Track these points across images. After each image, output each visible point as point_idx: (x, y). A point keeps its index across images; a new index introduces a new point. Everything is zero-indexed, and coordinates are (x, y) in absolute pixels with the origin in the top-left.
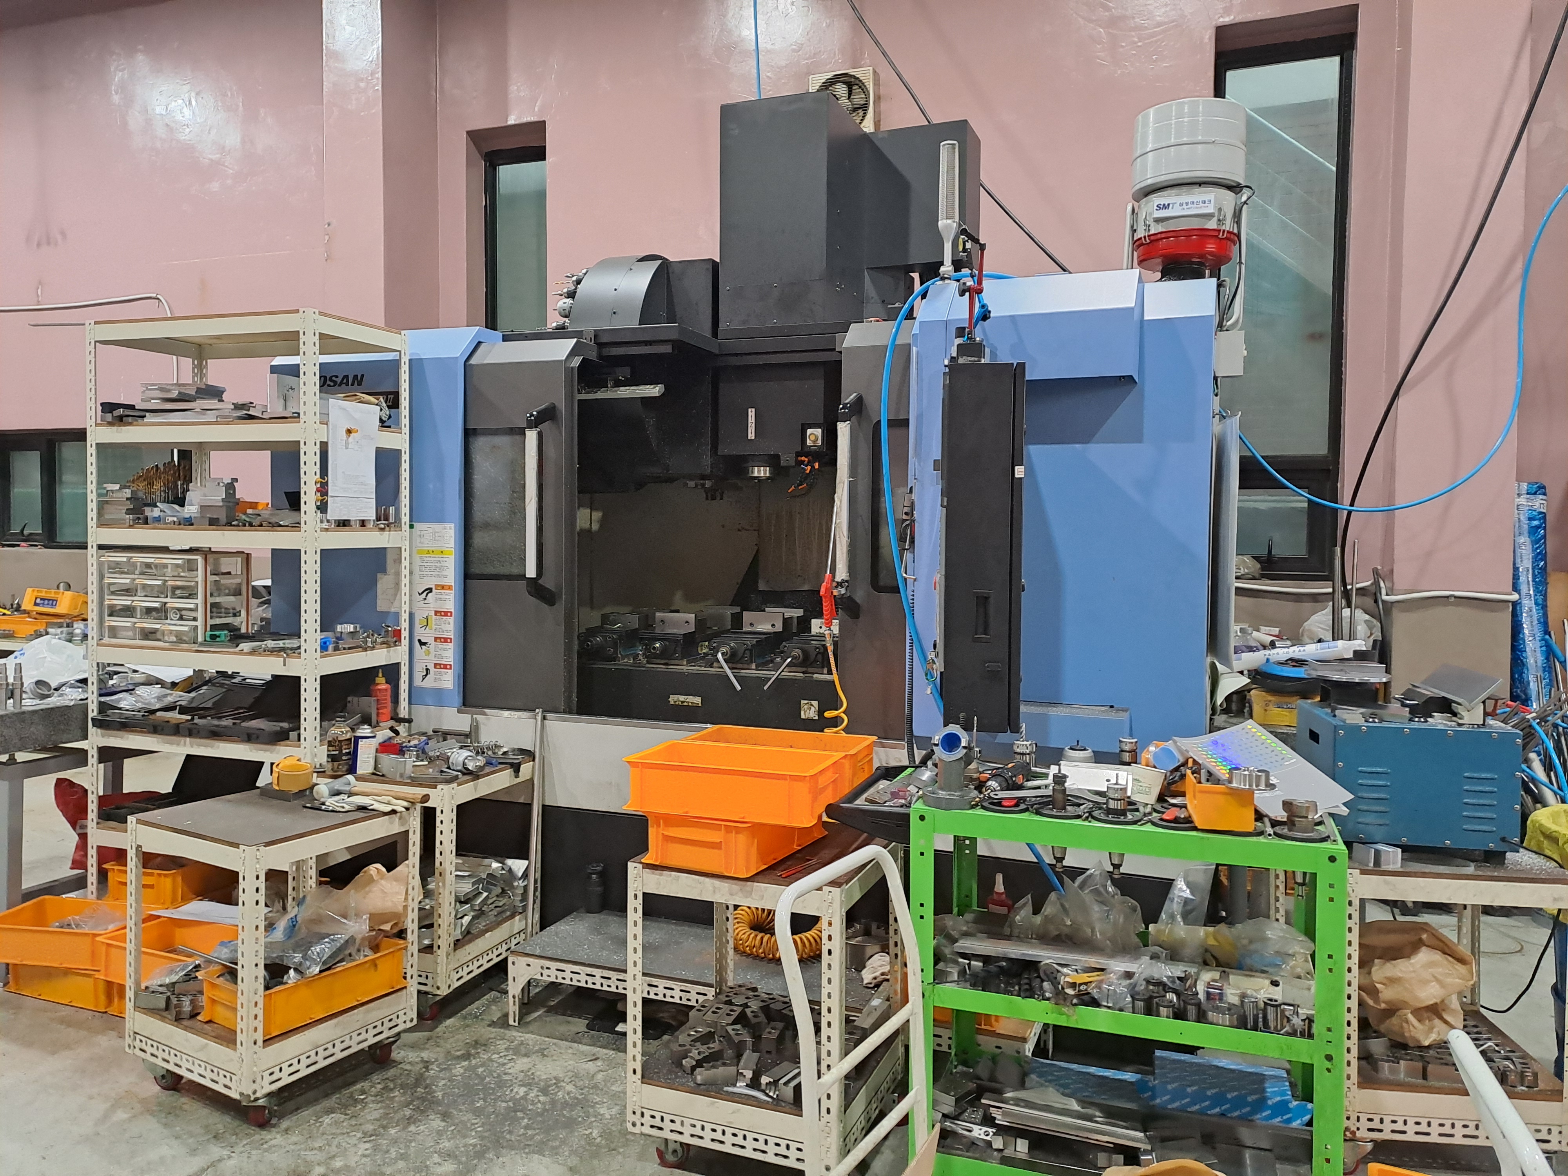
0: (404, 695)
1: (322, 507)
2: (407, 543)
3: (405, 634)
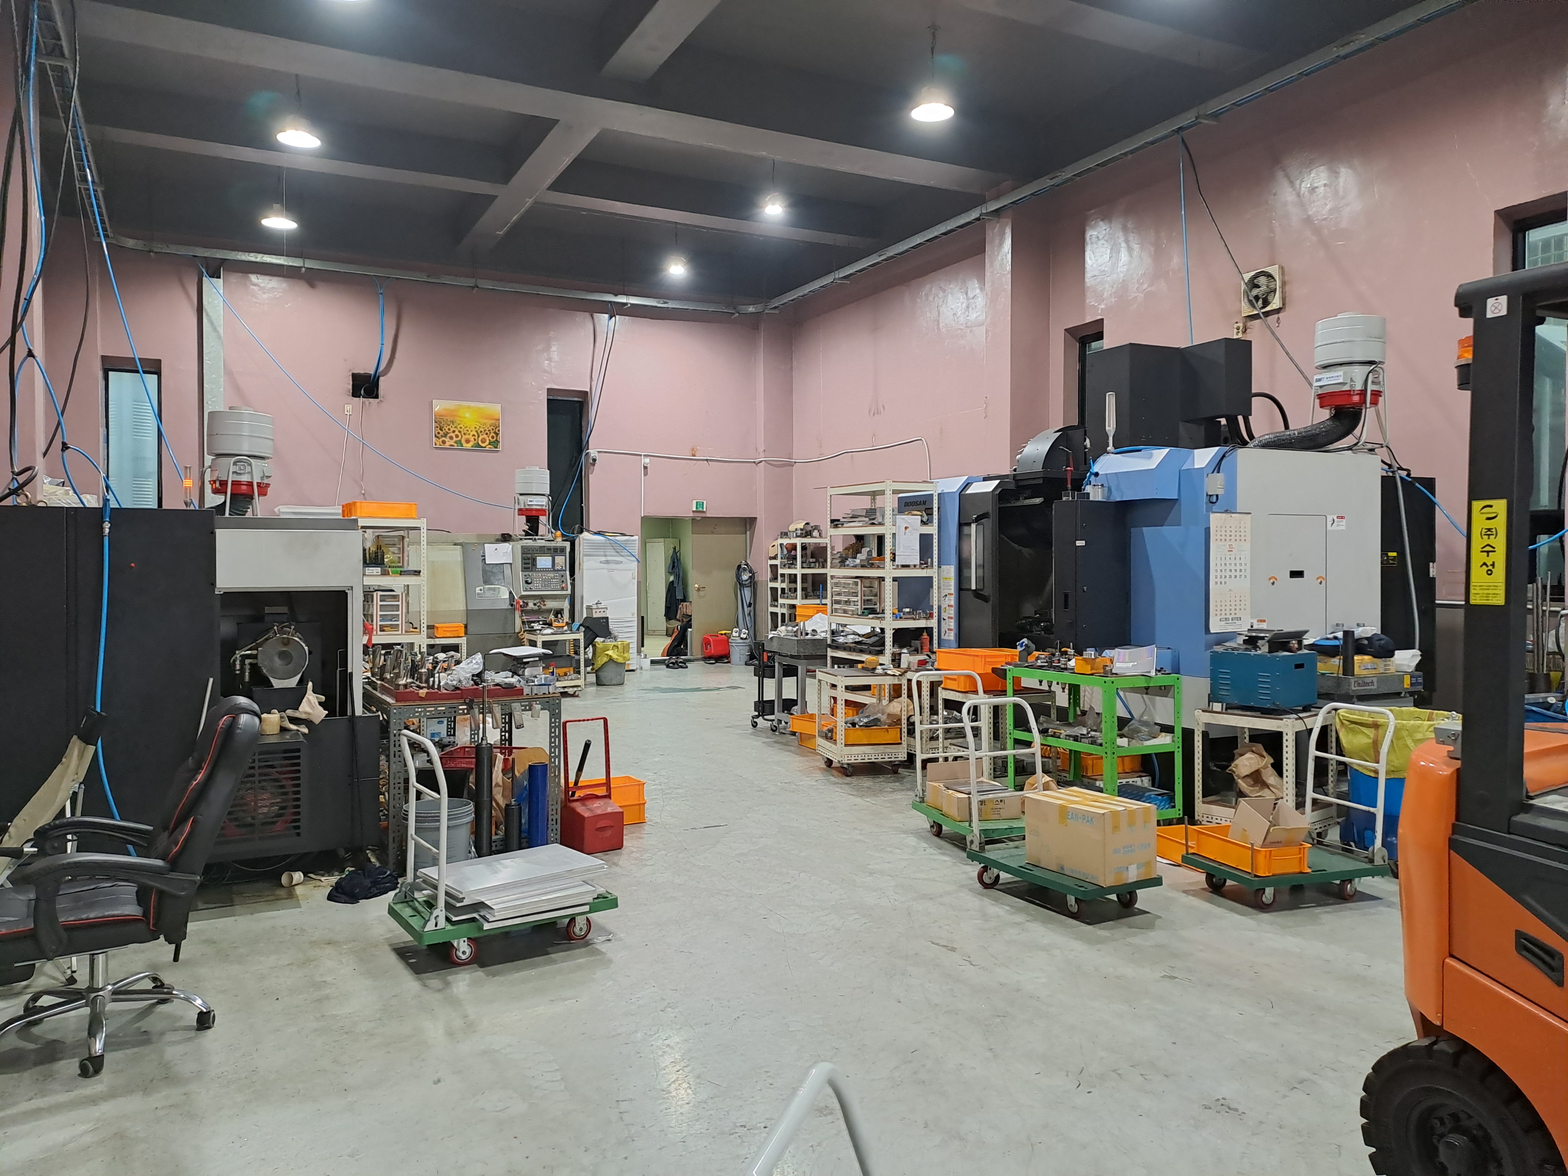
0: (935, 642)
1: (894, 560)
2: (936, 574)
3: (936, 615)
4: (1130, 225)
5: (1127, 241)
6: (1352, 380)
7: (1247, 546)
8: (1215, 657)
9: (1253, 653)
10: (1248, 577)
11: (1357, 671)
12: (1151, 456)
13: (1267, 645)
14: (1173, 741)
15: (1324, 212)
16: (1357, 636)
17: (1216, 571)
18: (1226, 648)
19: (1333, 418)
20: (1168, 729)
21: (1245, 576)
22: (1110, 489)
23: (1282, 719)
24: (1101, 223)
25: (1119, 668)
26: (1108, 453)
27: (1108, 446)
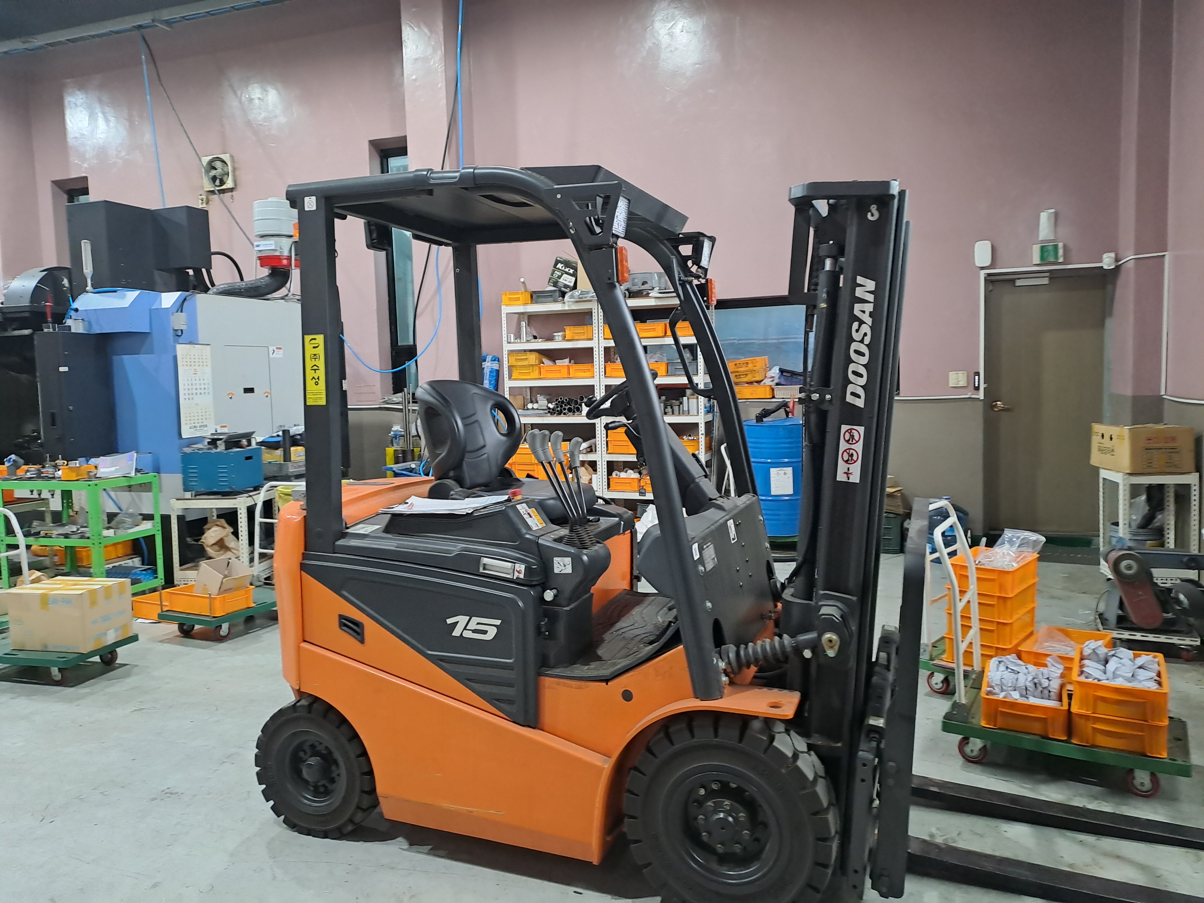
4: (105, 98)
5: (104, 113)
6: (281, 248)
7: (208, 370)
8: (185, 456)
9: (214, 451)
10: (211, 394)
11: (293, 458)
12: (124, 297)
13: (224, 444)
14: (154, 526)
15: (259, 119)
16: (292, 433)
17: (184, 389)
18: (193, 449)
19: (271, 275)
20: (149, 517)
21: (209, 393)
22: (90, 323)
23: (235, 499)
24: (78, 92)
25: (103, 472)
26: (87, 292)
27: (87, 287)
